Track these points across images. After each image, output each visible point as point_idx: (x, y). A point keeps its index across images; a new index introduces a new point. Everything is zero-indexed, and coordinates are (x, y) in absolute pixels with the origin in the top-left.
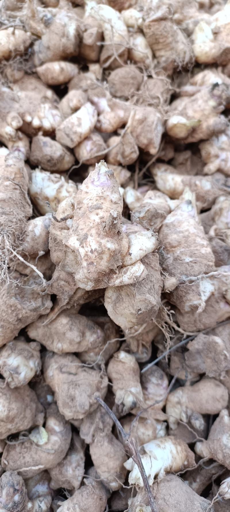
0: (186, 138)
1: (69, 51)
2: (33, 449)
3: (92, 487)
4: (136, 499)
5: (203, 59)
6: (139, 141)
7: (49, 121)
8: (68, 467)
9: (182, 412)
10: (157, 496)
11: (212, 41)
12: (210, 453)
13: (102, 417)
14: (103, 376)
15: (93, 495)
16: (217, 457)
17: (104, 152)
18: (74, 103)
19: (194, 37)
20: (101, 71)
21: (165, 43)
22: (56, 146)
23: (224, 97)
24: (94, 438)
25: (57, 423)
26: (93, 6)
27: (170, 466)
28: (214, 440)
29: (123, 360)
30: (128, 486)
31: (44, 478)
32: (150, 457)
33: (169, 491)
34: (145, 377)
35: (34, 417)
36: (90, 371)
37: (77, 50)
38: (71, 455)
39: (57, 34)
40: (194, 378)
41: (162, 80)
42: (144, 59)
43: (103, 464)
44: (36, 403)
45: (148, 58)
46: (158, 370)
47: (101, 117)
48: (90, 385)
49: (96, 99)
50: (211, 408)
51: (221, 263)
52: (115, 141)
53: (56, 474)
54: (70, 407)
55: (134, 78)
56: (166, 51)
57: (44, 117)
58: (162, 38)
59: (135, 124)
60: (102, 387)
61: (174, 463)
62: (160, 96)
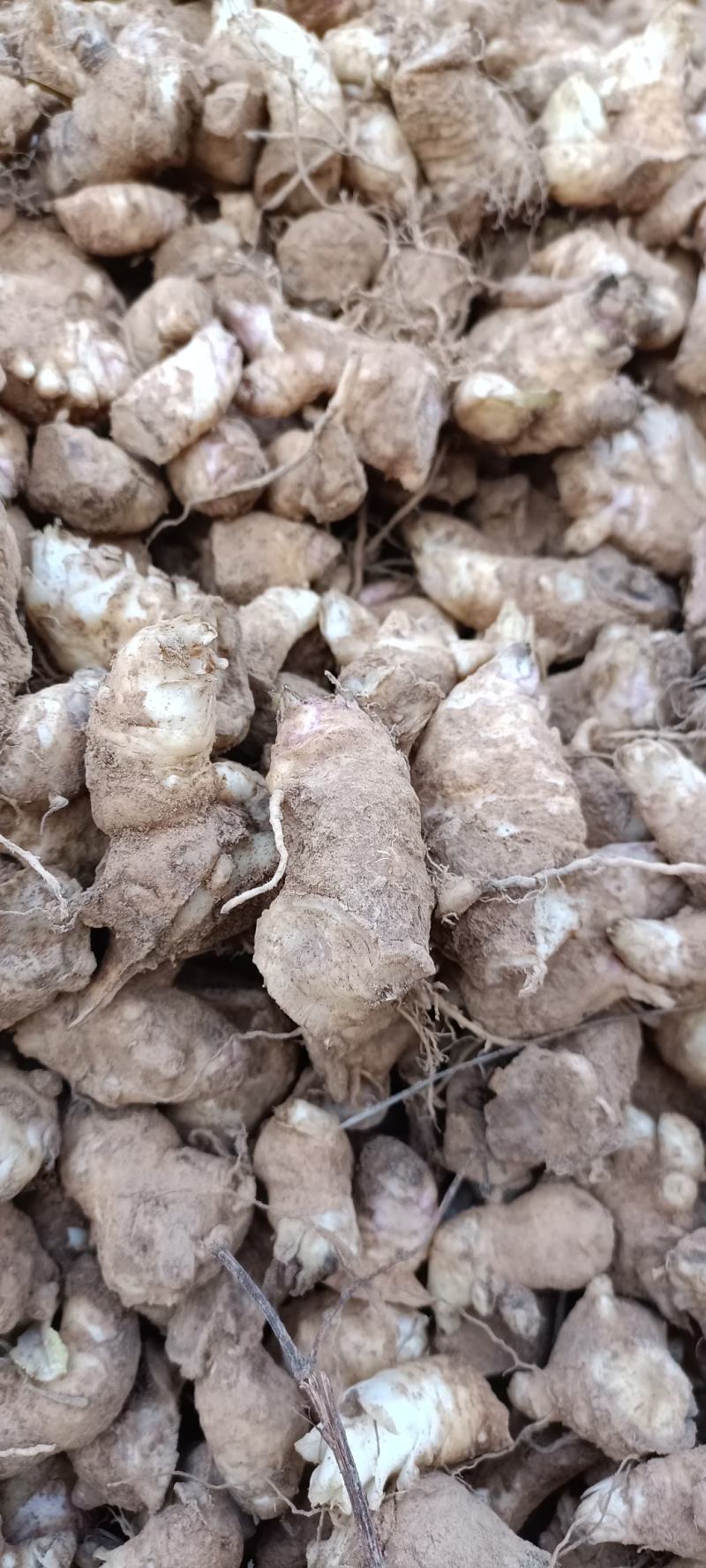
0: (515, 441)
1: (156, 155)
2: (21, 1394)
3: (198, 1510)
4: (329, 1545)
5: (572, 193)
6: (368, 447)
7: (92, 378)
8: (129, 1446)
9: (477, 1284)
10: (394, 1540)
11: (603, 138)
12: (554, 1406)
13: (234, 1298)
14: (241, 1177)
15: (201, 1534)
16: (573, 1420)
17: (260, 482)
18: (170, 319)
19: (546, 121)
20: (258, 220)
21: (457, 142)
22: (109, 458)
23: (632, 321)
24: (209, 1363)
25: (98, 1314)
26: (236, 12)
27: (433, 1449)
28: (565, 1368)
29: (301, 1129)
30: (308, 1508)
31: (56, 1476)
32: (375, 1422)
33: (429, 1525)
34: (369, 1176)
35: (27, 1296)
36: (203, 1159)
37: (184, 150)
38: (137, 1409)
39: (120, 97)
40: (515, 1180)
41: (445, 259)
42: (392, 186)
43: (232, 1441)
44: (34, 1253)
45: (401, 184)
46: (407, 1155)
47: (254, 370)
48: (200, 1203)
49: (238, 309)
50: (562, 1274)
51: (606, 833)
52: (295, 444)
53: (91, 1467)
54: (138, 1270)
55: (357, 245)
56: (460, 165)
57: (75, 365)
58: (450, 125)
59: (358, 393)
60: (236, 1208)
61: (447, 1441)
62: (438, 309)
